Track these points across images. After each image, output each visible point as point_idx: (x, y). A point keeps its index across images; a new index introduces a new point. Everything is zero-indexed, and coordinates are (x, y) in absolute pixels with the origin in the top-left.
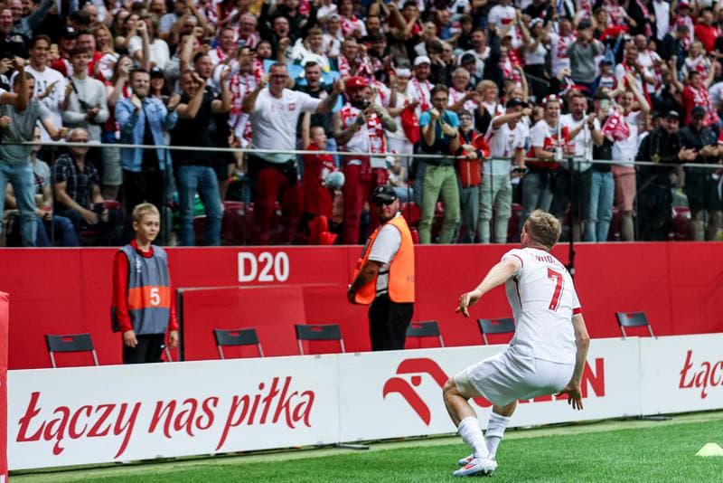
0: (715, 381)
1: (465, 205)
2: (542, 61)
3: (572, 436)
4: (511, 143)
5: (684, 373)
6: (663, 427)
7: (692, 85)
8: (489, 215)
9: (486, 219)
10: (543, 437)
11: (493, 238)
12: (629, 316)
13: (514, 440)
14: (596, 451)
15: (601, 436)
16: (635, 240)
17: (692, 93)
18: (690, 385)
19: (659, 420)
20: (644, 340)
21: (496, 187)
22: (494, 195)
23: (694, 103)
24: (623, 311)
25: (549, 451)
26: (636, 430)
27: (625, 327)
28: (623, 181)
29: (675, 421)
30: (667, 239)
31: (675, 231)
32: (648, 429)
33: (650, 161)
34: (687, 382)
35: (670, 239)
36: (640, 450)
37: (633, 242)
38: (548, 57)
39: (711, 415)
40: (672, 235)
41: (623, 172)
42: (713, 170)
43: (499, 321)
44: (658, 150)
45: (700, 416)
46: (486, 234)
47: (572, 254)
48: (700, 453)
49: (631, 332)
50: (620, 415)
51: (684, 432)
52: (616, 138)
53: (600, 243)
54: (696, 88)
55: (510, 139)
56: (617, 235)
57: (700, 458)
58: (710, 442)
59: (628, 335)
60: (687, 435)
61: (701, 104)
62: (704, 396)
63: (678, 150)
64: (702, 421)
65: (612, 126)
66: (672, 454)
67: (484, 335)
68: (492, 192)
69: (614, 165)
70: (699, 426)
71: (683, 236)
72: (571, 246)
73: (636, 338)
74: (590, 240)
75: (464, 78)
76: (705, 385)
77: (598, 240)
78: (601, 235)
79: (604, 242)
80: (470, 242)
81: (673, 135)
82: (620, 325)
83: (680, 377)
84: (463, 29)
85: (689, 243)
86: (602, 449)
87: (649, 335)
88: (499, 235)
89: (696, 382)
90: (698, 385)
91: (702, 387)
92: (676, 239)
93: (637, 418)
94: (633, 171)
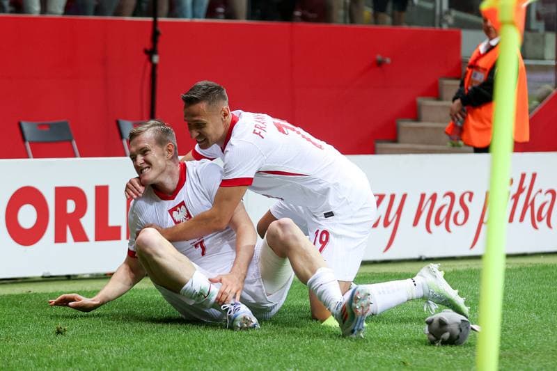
16: (248, 18)
31: (303, 9)
37: (243, 21)
43: (49, 125)
47: (155, 35)
53: (197, 20)
67: (28, 145)
71: (314, 15)
72: (155, 23)
74: (184, 16)
77: (194, 16)
78: (197, 10)
79: (202, 20)
85: (322, 25)
92: (304, 18)
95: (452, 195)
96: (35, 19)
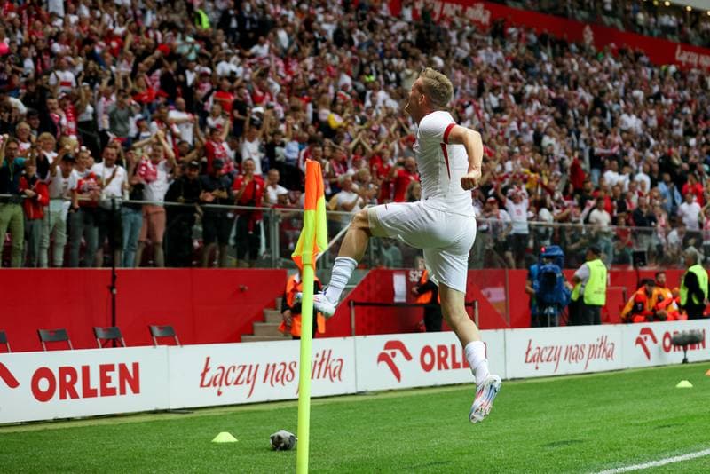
0: (229, 382)
1: (29, 236)
2: (90, 117)
3: (113, 425)
4: (65, 188)
5: (203, 375)
6: (187, 419)
7: (213, 140)
8: (47, 245)
9: (44, 248)
10: (90, 426)
11: (51, 262)
12: (160, 328)
13: (67, 429)
14: (132, 438)
15: (136, 426)
16: (166, 266)
17: (213, 147)
18: (209, 385)
19: (184, 413)
20: (172, 348)
21: (53, 221)
22: (51, 228)
23: (214, 155)
24: (155, 324)
25: (95, 438)
26: (165, 421)
27: (157, 338)
28: (153, 219)
29: (196, 414)
30: (191, 266)
31: (197, 259)
32: (173, 421)
33: (177, 201)
34: (205, 383)
35: (194, 266)
36: (167, 438)
37: (163, 268)
38: (95, 114)
39: (225, 409)
40: (194, 262)
41: (155, 210)
42: (228, 210)
43: (56, 332)
44: (182, 193)
45: (217, 410)
46: (45, 260)
47: (114, 278)
48: (215, 440)
49: (163, 341)
50: (153, 409)
51: (203, 423)
52: (148, 181)
53: (136, 268)
54: (216, 142)
55: (64, 185)
56: (151, 262)
57: (216, 444)
58: (224, 431)
59: (159, 344)
60: (206, 425)
61: (220, 156)
62: (219, 393)
63: (199, 193)
64: (218, 414)
65: (143, 173)
66: (193, 441)
67: (43, 343)
68: (49, 225)
69: (147, 204)
70: (215, 418)
72: (114, 271)
73: (165, 347)
75: (26, 130)
76: (220, 385)
78: (128, 262)
80: (33, 266)
81: (194, 181)
82: (152, 335)
83: (200, 378)
84: (28, 90)
86: (138, 436)
87: (176, 344)
88: (56, 259)
89: (213, 382)
90: (215, 385)
91: (218, 386)
92: (198, 265)
93: (166, 411)
94: (163, 210)
95: (284, 364)
96: (45, 270)
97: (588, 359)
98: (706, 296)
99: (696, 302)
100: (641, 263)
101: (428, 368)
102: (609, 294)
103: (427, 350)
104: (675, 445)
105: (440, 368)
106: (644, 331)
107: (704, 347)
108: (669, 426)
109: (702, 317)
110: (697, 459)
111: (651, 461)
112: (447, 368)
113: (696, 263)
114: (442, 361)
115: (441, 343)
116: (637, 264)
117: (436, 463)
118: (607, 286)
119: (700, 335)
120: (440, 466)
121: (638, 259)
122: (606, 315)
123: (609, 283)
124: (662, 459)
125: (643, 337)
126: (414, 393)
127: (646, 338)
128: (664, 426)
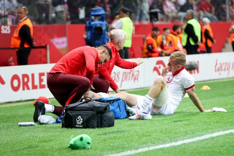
97: (122, 81)
98: (199, 39)
99: (192, 43)
100: (155, 19)
101: (15, 89)
102: (134, 39)
103: (15, 77)
104: (186, 132)
105: (24, 89)
106: (159, 63)
107: (198, 72)
108: (181, 121)
109: (196, 53)
110: (202, 141)
111: (171, 142)
112: (28, 88)
113: (192, 18)
114: (25, 84)
115: (25, 73)
116: (152, 20)
117: (28, 148)
118: (133, 34)
119: (196, 65)
120: (32, 150)
121: (153, 16)
122: (132, 53)
123: (134, 33)
124: (178, 141)
125: (158, 66)
126: (8, 105)
127: (160, 67)
128: (177, 121)
